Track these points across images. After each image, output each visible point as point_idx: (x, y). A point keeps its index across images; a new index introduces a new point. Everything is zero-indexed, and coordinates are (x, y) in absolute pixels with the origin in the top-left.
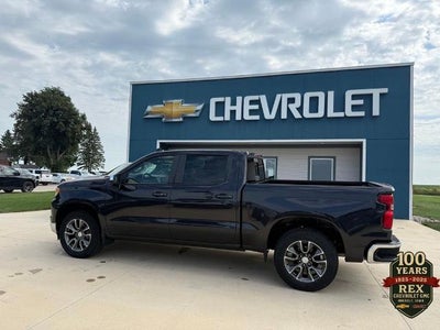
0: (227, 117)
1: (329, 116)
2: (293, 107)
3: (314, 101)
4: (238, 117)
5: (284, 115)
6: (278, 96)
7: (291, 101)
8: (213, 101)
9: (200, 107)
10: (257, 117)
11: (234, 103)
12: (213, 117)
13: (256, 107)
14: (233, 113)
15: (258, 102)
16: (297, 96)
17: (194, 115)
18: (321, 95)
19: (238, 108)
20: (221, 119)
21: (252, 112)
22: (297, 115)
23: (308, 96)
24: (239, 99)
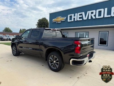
0: (73, 20)
1: (105, 17)
2: (93, 15)
3: (100, 12)
4: (76, 20)
5: (90, 18)
6: (88, 12)
7: (92, 13)
8: (69, 16)
9: (65, 18)
10: (81, 19)
11: (74, 16)
12: (69, 21)
13: (81, 16)
14: (74, 19)
15: (82, 15)
16: (94, 11)
17: (64, 21)
18: (102, 10)
19: (76, 17)
20: (71, 21)
21: (80, 18)
22: (94, 18)
23: (98, 11)
24: (76, 14)
